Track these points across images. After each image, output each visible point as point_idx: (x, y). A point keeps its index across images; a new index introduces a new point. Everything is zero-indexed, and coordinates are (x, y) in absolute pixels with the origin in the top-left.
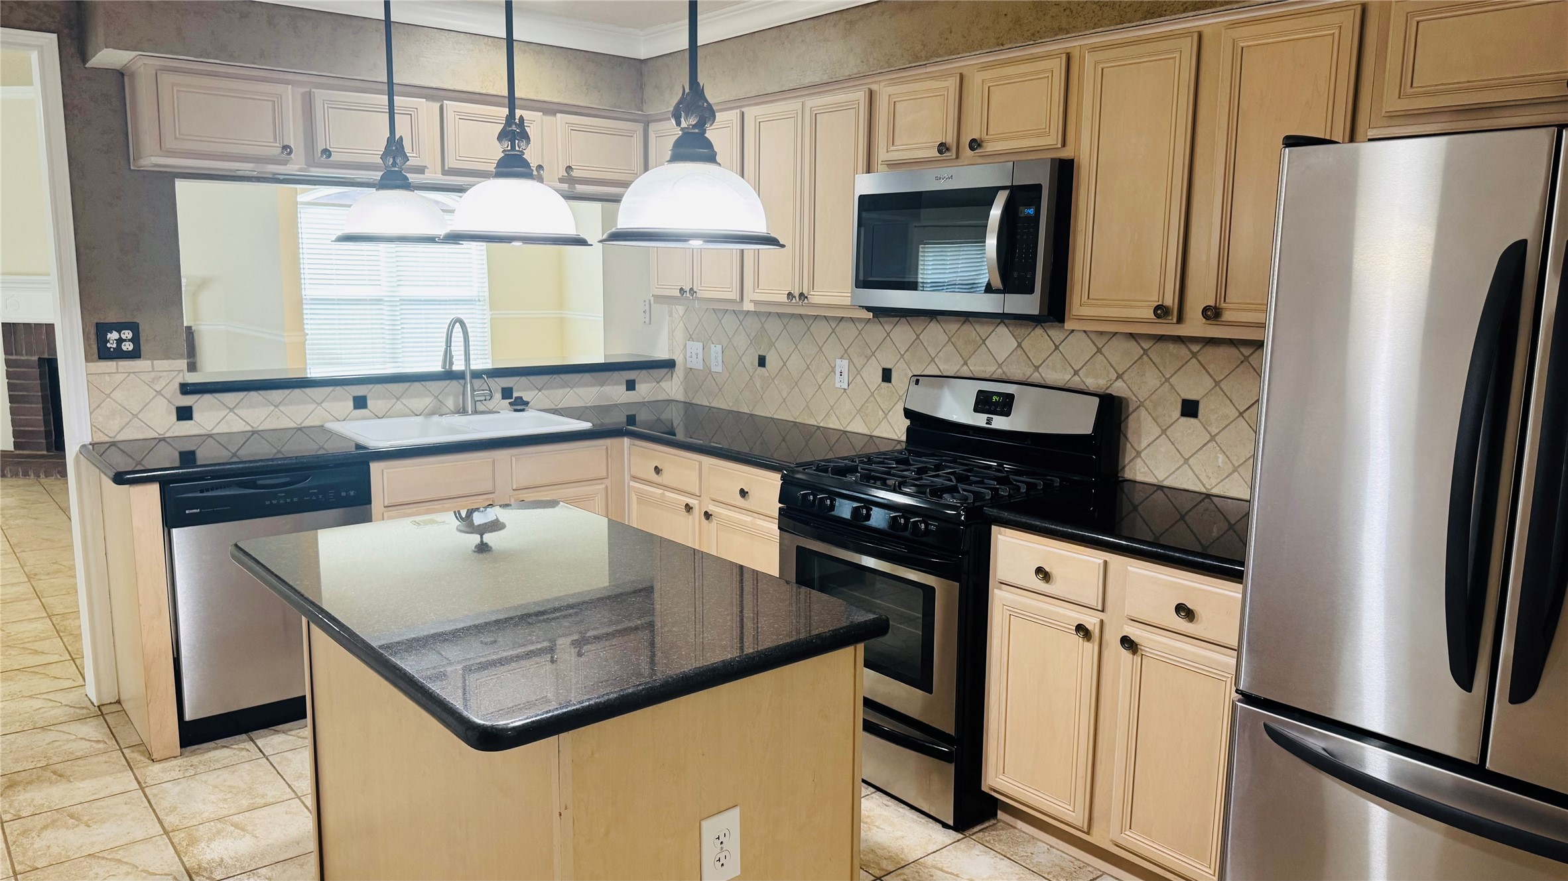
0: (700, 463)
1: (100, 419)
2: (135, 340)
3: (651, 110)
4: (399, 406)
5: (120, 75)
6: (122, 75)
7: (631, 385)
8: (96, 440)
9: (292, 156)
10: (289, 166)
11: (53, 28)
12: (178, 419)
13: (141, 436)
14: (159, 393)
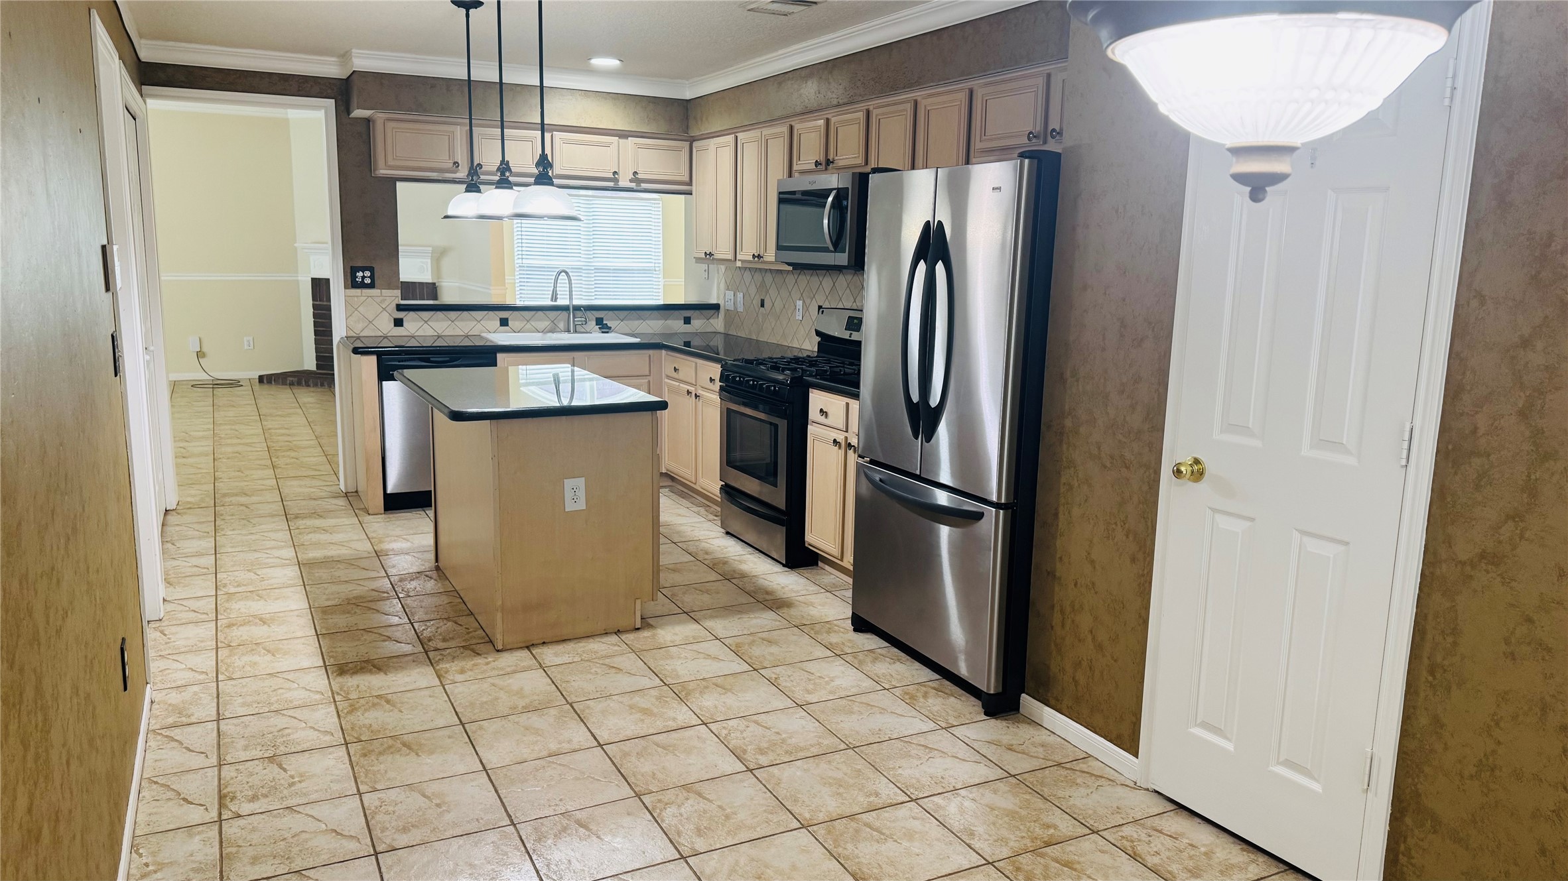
0: (696, 364)
1: (352, 323)
2: (372, 277)
3: (694, 133)
4: (528, 326)
5: (368, 121)
6: (369, 121)
7: (687, 321)
8: (349, 335)
9: (460, 168)
10: (458, 174)
11: (333, 96)
12: (395, 326)
13: (373, 334)
14: (384, 309)
